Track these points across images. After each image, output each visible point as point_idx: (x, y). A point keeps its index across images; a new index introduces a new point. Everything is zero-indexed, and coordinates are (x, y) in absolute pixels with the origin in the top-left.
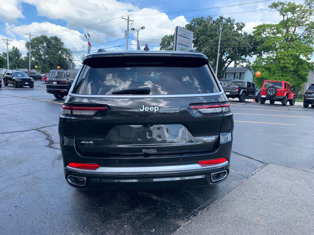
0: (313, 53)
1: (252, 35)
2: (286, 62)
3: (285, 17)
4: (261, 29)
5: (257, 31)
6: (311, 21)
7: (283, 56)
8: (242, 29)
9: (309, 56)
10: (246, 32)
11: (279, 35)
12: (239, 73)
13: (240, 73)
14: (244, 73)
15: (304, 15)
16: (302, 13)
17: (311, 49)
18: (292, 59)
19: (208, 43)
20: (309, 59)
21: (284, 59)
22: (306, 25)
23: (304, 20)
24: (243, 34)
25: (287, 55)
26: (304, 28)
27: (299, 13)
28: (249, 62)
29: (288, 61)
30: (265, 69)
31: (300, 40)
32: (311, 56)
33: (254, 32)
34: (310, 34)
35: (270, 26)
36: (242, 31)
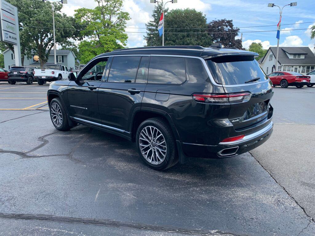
0: (127, 39)
1: (74, 17)
2: (109, 47)
3: (100, 3)
4: (81, 12)
5: (78, 14)
6: (121, 11)
7: (106, 41)
8: (60, 10)
9: (125, 42)
10: (65, 14)
11: (98, 21)
12: (61, 56)
13: (63, 56)
14: (67, 56)
15: (115, 4)
16: (114, 2)
17: (125, 36)
18: (113, 44)
19: (26, 21)
20: (125, 45)
21: (107, 44)
22: (117, 14)
23: (116, 9)
24: (62, 15)
25: (109, 40)
26: (117, 17)
27: (111, 3)
28: (75, 45)
29: (111, 45)
30: (91, 52)
31: (115, 27)
32: (126, 42)
33: (76, 15)
34: (122, 22)
35: (90, 11)
36: (60, 12)
